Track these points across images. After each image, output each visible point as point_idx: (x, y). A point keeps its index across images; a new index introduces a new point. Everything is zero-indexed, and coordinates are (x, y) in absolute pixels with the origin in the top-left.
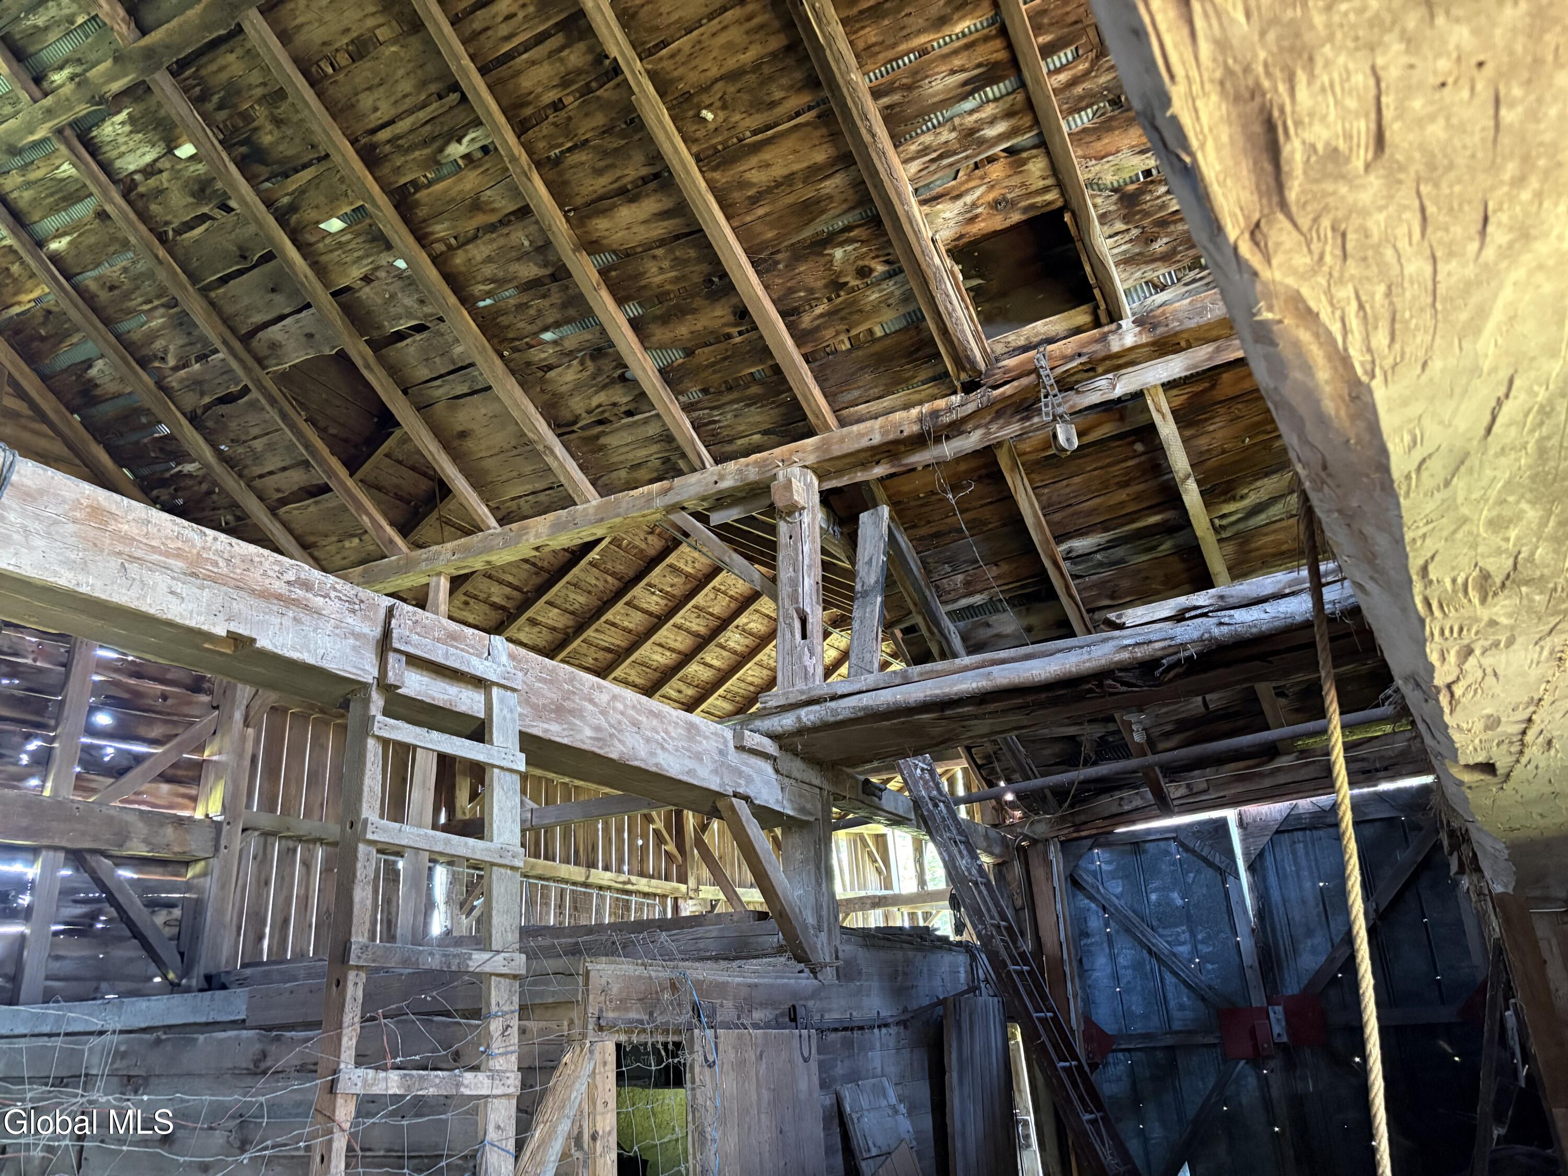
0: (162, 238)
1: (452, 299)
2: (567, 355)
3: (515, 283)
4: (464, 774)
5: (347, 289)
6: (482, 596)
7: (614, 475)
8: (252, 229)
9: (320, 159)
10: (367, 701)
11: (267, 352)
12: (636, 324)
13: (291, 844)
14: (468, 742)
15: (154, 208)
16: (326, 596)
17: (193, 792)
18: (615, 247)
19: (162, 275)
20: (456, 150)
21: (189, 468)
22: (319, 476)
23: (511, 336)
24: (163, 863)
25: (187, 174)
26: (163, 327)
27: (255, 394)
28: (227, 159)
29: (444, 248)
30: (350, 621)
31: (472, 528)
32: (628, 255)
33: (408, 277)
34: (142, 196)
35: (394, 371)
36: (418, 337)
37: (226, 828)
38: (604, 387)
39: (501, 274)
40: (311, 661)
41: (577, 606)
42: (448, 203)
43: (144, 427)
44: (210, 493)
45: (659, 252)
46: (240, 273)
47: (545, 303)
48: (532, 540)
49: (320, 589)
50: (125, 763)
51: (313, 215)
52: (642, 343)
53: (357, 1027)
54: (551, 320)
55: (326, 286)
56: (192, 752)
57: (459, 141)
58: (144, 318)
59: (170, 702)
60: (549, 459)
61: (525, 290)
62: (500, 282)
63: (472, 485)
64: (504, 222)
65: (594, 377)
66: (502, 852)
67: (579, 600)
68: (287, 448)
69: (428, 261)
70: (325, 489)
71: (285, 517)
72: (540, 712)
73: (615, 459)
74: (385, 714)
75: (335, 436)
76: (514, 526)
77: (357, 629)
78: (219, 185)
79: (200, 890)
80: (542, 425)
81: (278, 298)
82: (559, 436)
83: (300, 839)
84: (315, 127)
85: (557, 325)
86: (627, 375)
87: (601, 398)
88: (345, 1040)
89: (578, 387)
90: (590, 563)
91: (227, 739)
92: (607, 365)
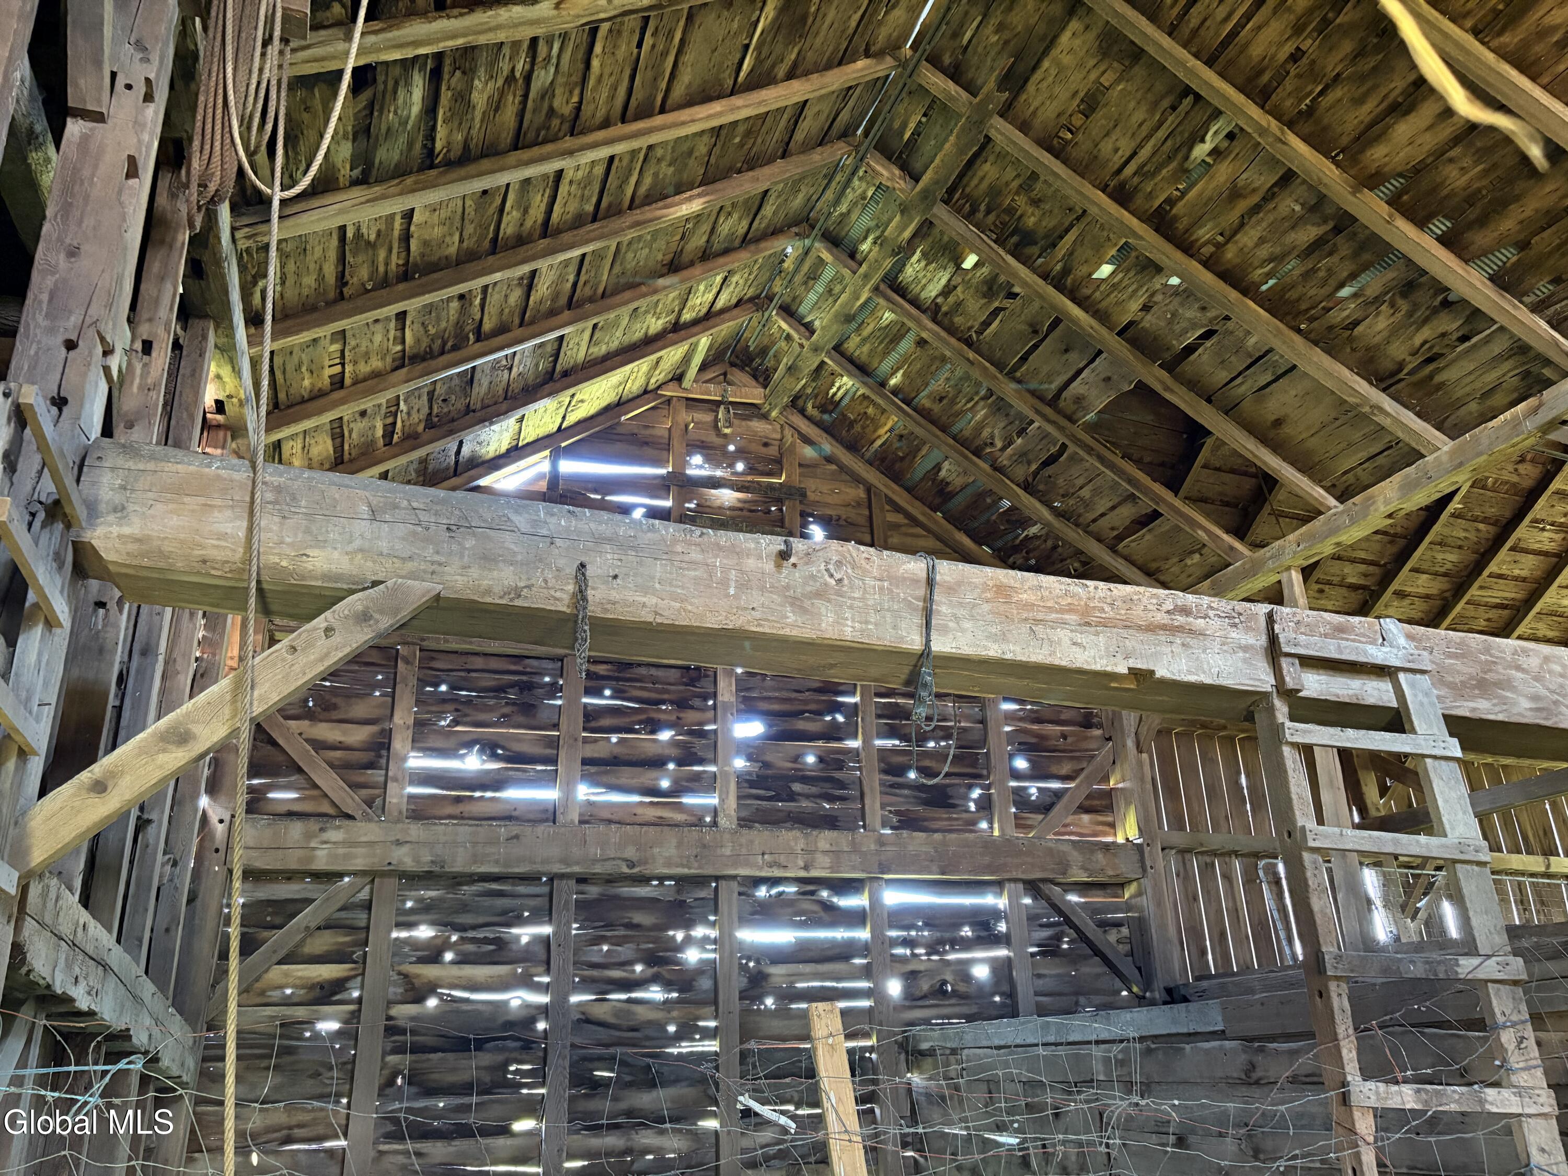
0: (969, 343)
1: (1234, 295)
2: (1372, 303)
3: (1296, 253)
4: (1366, 768)
5: (1131, 324)
6: (1336, 580)
7: (1463, 411)
8: (1037, 304)
9: (1078, 219)
10: (1271, 710)
11: (1073, 407)
12: (1445, 240)
13: (1208, 859)
14: (1388, 735)
15: (958, 320)
16: (1206, 617)
17: (1110, 819)
18: (1399, 169)
19: (976, 374)
20: (1201, 151)
21: (1034, 530)
22: (1146, 505)
23: (1303, 307)
24: (1102, 886)
25: (974, 281)
26: (986, 417)
27: (1072, 448)
28: (1002, 253)
29: (1212, 249)
30: (1234, 635)
31: (1312, 513)
32: (1419, 171)
33: (1185, 291)
34: (946, 314)
35: (1194, 385)
36: (1208, 344)
37: (1147, 850)
38: (1426, 321)
39: (1278, 250)
40: (1208, 681)
41: (1449, 566)
42: (1206, 204)
43: (989, 507)
44: (1055, 547)
45: (1455, 152)
46: (1035, 347)
47: (1335, 259)
48: (1382, 509)
49: (1198, 611)
50: (1048, 800)
51: (1084, 270)
52: (1459, 256)
53: (1353, 1038)
54: (1345, 274)
55: (1111, 329)
56: (1099, 783)
57: (1203, 140)
58: (970, 415)
59: (1069, 740)
60: (1380, 419)
61: (1308, 255)
62: (1278, 259)
63: (1299, 470)
64: (1270, 196)
65: (1410, 314)
66: (1461, 846)
67: (1450, 558)
68: (1111, 488)
69: (1200, 267)
70: (1156, 515)
71: (1126, 552)
72: (1460, 690)
73: (1459, 393)
74: (1292, 719)
75: (1150, 463)
76: (1357, 499)
77: (1243, 642)
78: (1002, 278)
79: (1140, 909)
80: (1362, 386)
81: (1073, 356)
82: (1384, 390)
83: (1214, 853)
84: (1069, 192)
85: (1353, 276)
86: (1450, 298)
87: (1426, 333)
88: (1344, 1052)
89: (1394, 331)
90: (1453, 515)
91: (1126, 766)
92: (1423, 297)
